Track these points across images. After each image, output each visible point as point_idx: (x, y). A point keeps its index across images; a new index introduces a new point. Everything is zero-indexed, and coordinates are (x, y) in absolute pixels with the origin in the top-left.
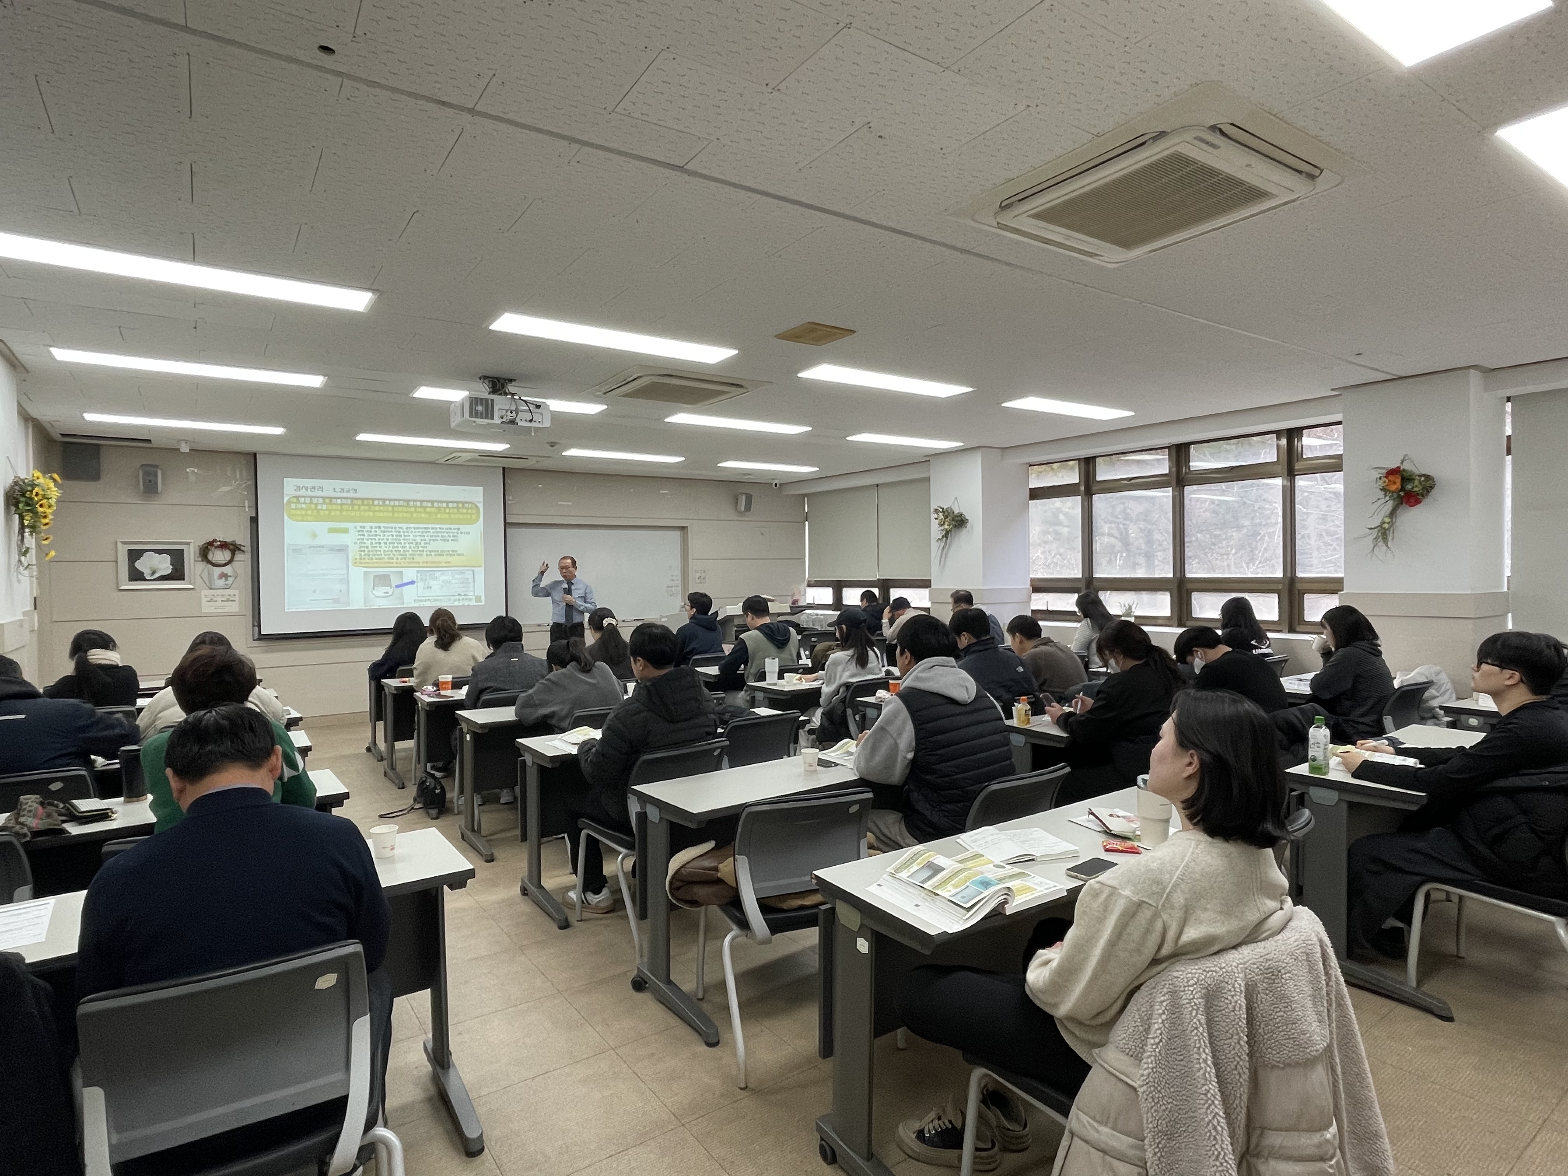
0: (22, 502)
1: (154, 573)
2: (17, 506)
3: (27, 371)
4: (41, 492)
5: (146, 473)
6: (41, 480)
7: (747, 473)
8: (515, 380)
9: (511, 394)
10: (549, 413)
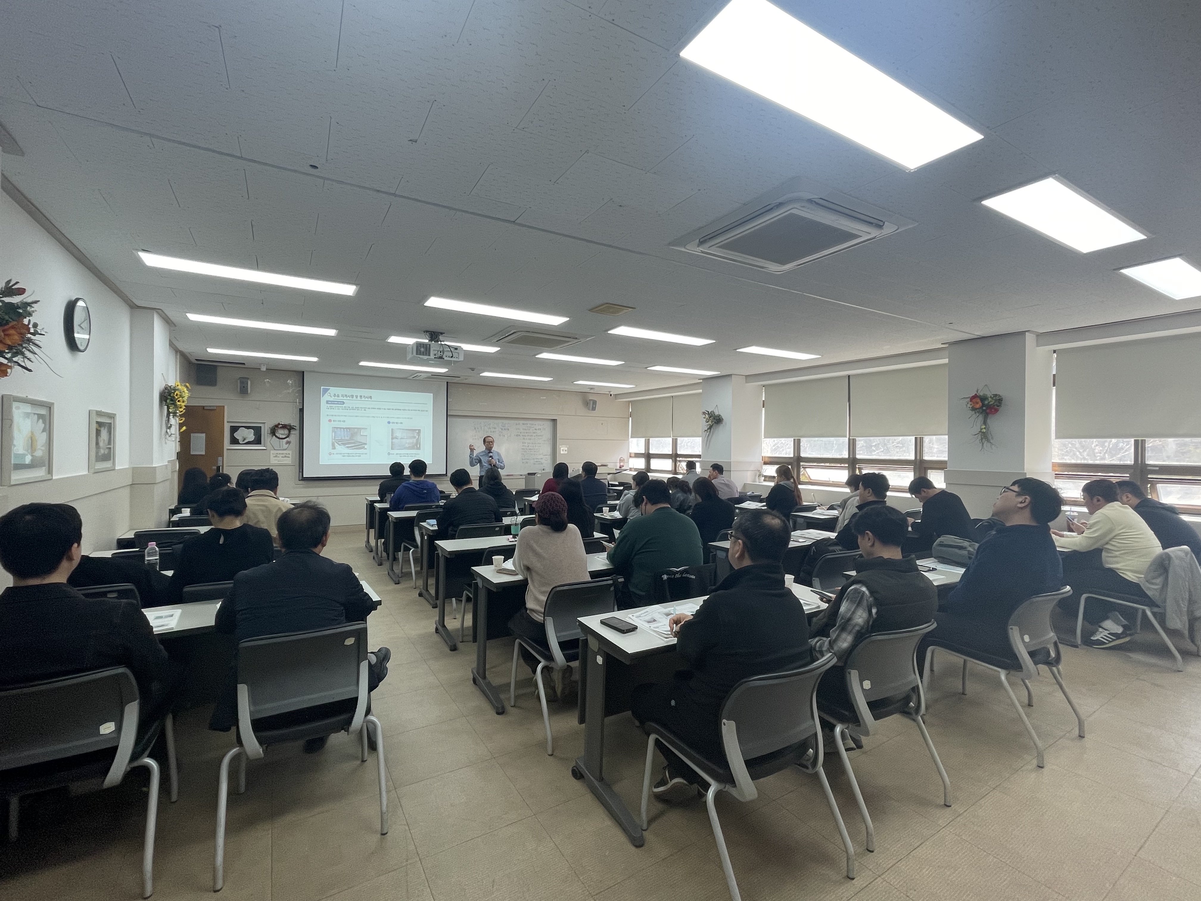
0: (169, 399)
1: (244, 439)
2: (166, 401)
3: (175, 326)
4: (179, 394)
5: (242, 383)
6: (180, 387)
7: (592, 388)
8: (444, 333)
9: (441, 341)
10: (463, 352)
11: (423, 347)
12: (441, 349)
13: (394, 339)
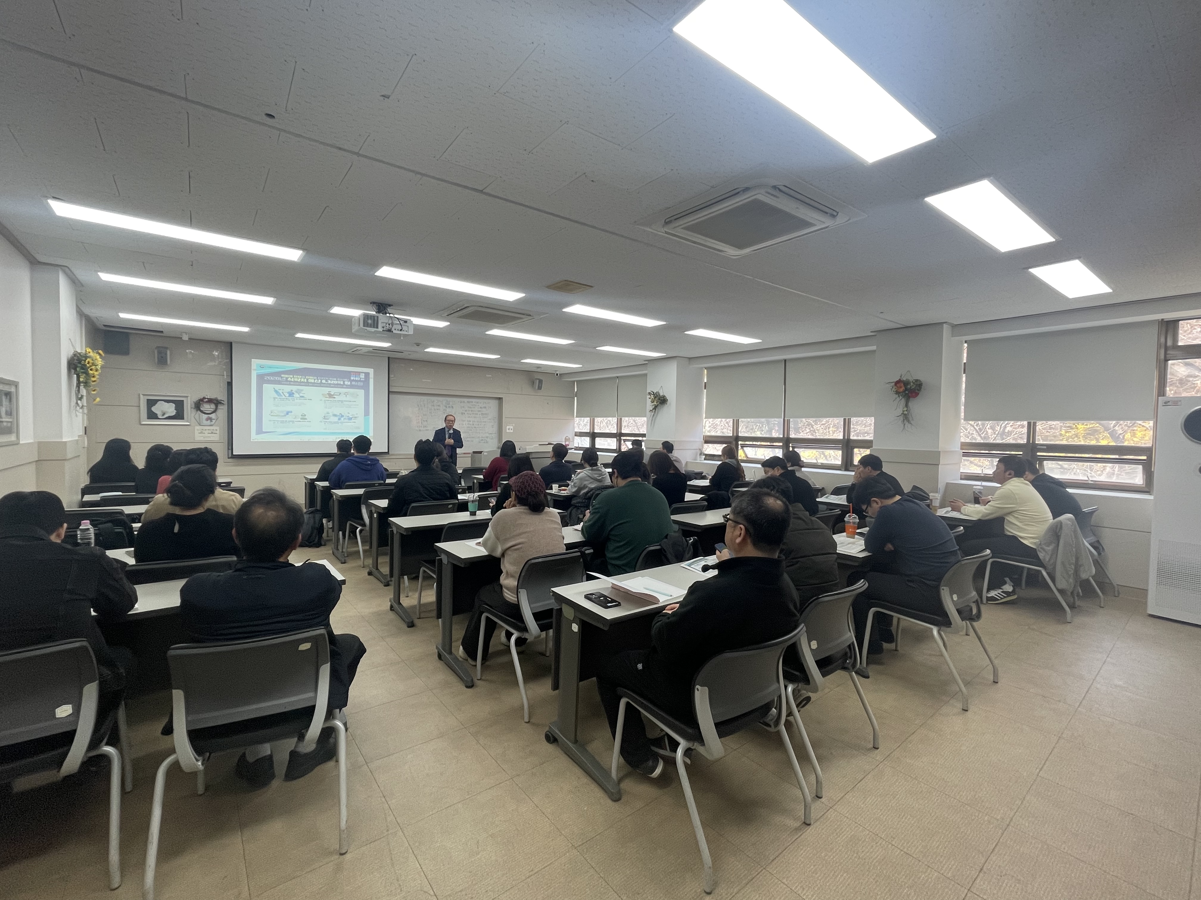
0: (79, 367)
4: (91, 362)
5: (159, 352)
6: (92, 354)
7: (539, 366)
8: (392, 305)
9: (390, 314)
10: (413, 326)
11: (371, 319)
12: (390, 322)
13: (337, 310)
